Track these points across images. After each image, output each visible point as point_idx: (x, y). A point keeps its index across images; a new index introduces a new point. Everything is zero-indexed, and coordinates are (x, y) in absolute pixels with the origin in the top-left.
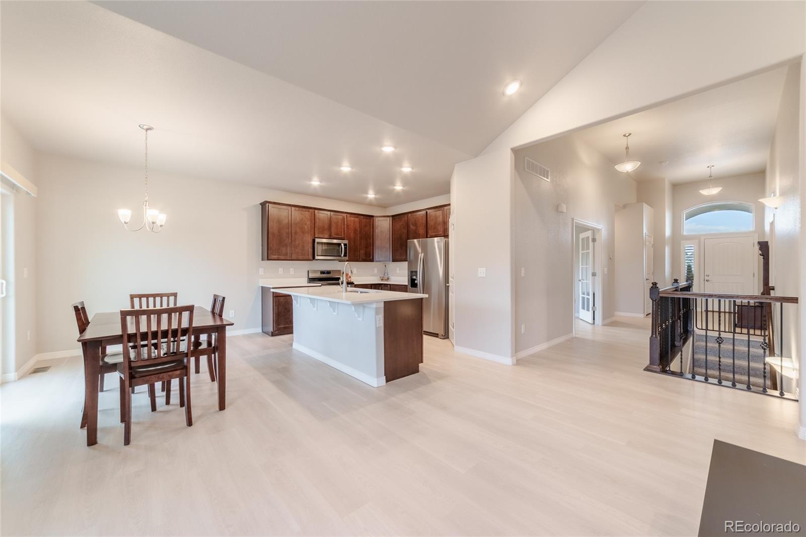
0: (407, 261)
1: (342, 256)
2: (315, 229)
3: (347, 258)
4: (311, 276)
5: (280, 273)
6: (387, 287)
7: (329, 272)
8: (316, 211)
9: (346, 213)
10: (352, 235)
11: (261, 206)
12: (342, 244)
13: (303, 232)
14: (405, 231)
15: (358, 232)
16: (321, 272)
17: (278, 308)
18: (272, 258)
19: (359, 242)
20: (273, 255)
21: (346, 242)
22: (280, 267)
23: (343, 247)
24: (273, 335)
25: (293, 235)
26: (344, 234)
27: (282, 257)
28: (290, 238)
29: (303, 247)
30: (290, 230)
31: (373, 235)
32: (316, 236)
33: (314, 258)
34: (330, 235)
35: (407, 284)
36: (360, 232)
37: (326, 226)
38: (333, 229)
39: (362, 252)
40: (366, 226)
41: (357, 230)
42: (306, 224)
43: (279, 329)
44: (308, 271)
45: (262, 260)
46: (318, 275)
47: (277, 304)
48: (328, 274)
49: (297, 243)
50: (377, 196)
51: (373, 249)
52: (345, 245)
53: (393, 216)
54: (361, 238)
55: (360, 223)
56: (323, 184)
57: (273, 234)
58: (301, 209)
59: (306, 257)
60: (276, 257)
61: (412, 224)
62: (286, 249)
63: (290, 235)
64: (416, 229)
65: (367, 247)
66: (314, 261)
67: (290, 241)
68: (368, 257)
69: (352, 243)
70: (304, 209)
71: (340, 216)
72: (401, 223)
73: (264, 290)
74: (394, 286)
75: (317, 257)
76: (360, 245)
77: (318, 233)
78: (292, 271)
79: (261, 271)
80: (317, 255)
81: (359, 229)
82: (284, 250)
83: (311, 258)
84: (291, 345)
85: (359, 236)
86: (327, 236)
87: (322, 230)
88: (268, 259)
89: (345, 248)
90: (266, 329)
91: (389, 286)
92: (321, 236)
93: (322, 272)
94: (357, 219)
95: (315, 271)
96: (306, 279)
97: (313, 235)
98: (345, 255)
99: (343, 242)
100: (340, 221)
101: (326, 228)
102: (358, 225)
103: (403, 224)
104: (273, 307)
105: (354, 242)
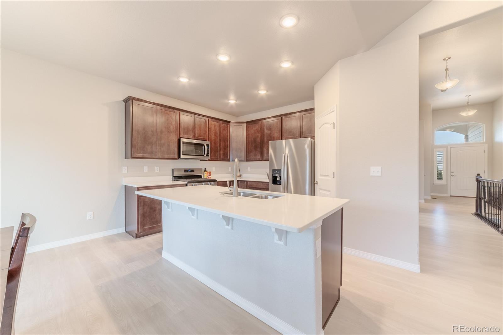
0: (269, 160)
1: (205, 155)
2: (181, 129)
3: (209, 158)
4: (176, 174)
5: (144, 171)
6: (244, 183)
7: (192, 171)
8: (181, 113)
9: (208, 117)
10: (213, 137)
11: (124, 103)
12: (205, 145)
13: (169, 132)
14: (260, 135)
15: (218, 135)
16: (185, 170)
17: (143, 209)
18: (137, 156)
19: (218, 145)
20: (137, 153)
21: (208, 143)
22: (145, 165)
23: (206, 147)
24: (137, 237)
25: (159, 134)
26: (206, 136)
27: (147, 156)
28: (156, 137)
29: (169, 146)
30: (155, 128)
31: (230, 138)
32: (181, 136)
33: (179, 157)
34: (194, 136)
35: (268, 181)
36: (219, 135)
37: (191, 127)
38: (196, 131)
39: (221, 152)
40: (224, 130)
41: (217, 133)
42: (171, 124)
43: (144, 230)
44: (173, 170)
45: (125, 158)
46: (183, 173)
47: (142, 204)
48: (191, 172)
49: (163, 141)
50: (238, 102)
51: (230, 150)
52: (208, 145)
53: (247, 122)
54: (220, 140)
55: (219, 127)
56: (192, 81)
57: (138, 131)
58: (166, 109)
59: (171, 156)
60: (140, 155)
61: (267, 129)
62: (152, 148)
63: (156, 134)
64: (271, 133)
65: (225, 149)
66: (179, 160)
67: (155, 139)
68: (226, 158)
69: (213, 144)
70: (170, 110)
71: (203, 119)
72: (256, 128)
73: (128, 189)
74: (251, 183)
75: (182, 156)
76: (219, 147)
77: (183, 134)
78: (157, 169)
79: (124, 170)
80: (183, 155)
81: (218, 132)
82: (149, 148)
83: (177, 157)
84: (160, 253)
85: (218, 138)
86: (191, 137)
87: (187, 131)
88: (132, 157)
89: (208, 149)
90: (129, 229)
91: (246, 182)
92: (185, 136)
93: (187, 171)
94: (217, 124)
95: (179, 170)
96: (170, 177)
97: (179, 135)
98: (208, 155)
99: (205, 143)
100: (203, 124)
101: (190, 129)
102: (218, 129)
103: (257, 129)
104: (138, 207)
105: (215, 143)
